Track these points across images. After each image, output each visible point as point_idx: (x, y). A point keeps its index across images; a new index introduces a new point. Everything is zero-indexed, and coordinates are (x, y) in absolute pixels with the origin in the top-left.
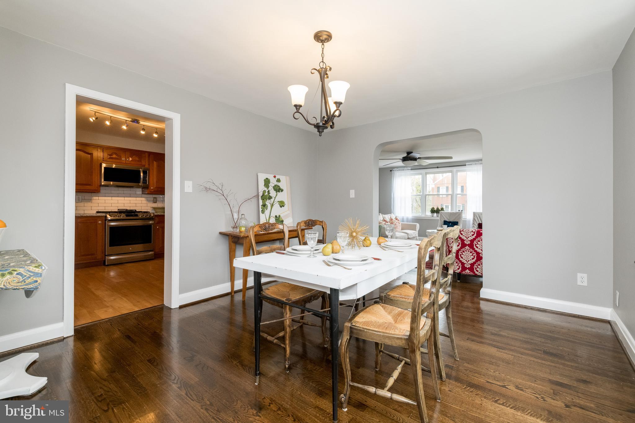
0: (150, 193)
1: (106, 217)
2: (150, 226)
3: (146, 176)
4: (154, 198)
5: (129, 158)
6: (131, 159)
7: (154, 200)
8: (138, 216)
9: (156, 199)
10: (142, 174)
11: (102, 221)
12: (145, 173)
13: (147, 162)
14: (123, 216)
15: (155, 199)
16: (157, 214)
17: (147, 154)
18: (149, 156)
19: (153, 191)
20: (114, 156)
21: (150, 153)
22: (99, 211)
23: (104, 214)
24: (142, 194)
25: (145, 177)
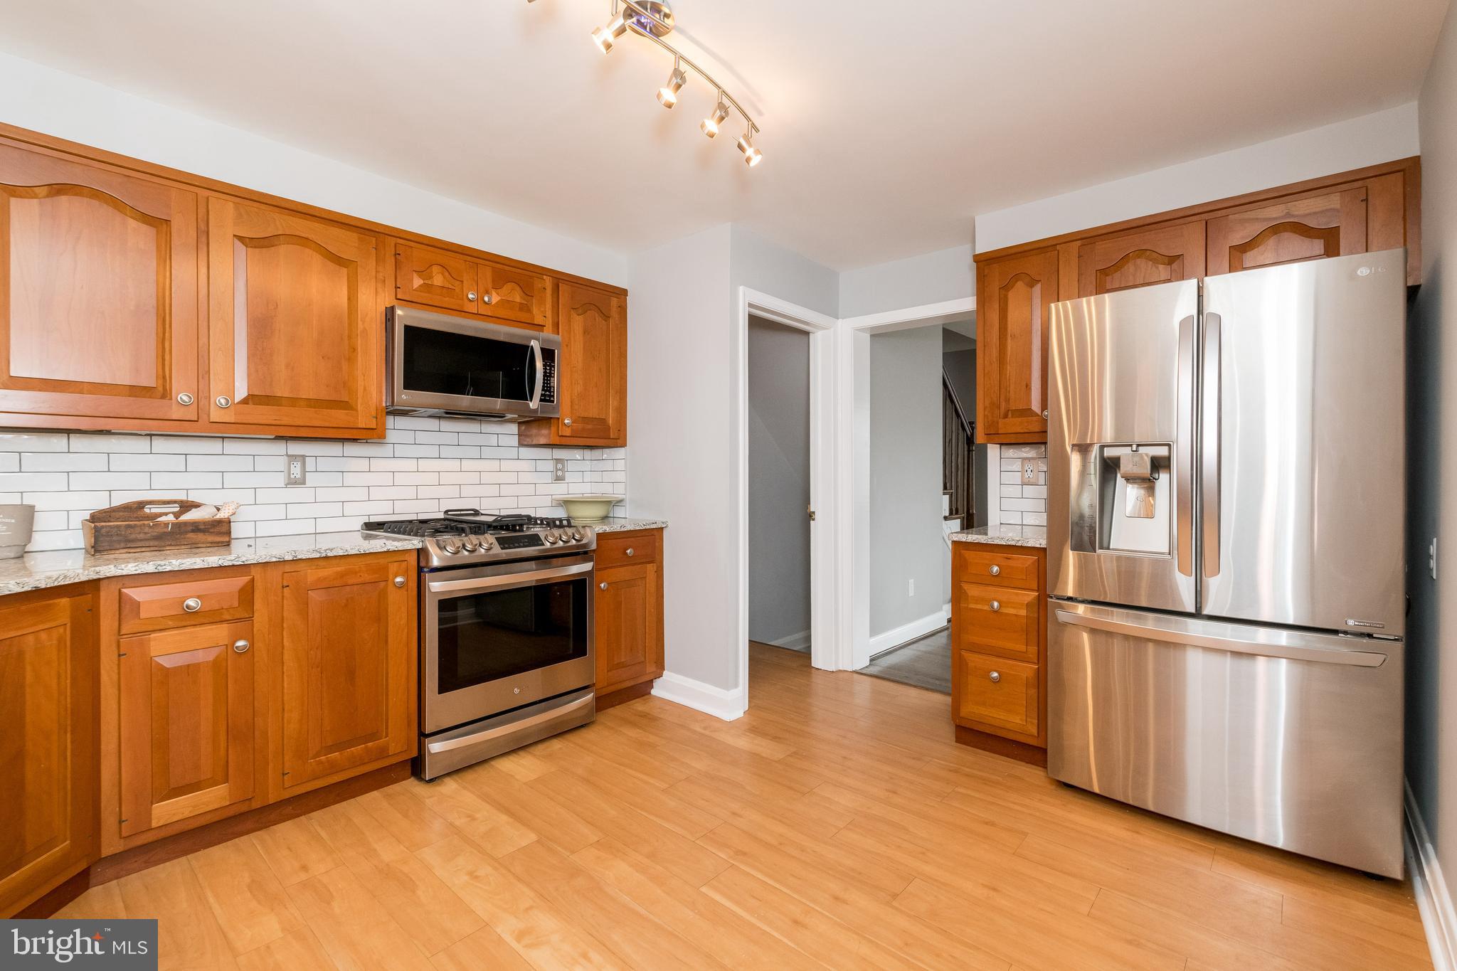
0: (557, 440)
1: (422, 553)
2: (579, 586)
3: (550, 373)
4: (558, 461)
5: (487, 292)
6: (495, 298)
7: (557, 470)
8: (543, 544)
9: (563, 466)
10: (539, 365)
11: (405, 573)
12: (548, 355)
13: (549, 314)
14: (487, 545)
15: (560, 466)
16: (601, 531)
17: (548, 283)
18: (556, 288)
19: (568, 432)
20: (438, 280)
21: (560, 279)
22: (373, 519)
23: (415, 543)
24: (521, 444)
25: (548, 376)
